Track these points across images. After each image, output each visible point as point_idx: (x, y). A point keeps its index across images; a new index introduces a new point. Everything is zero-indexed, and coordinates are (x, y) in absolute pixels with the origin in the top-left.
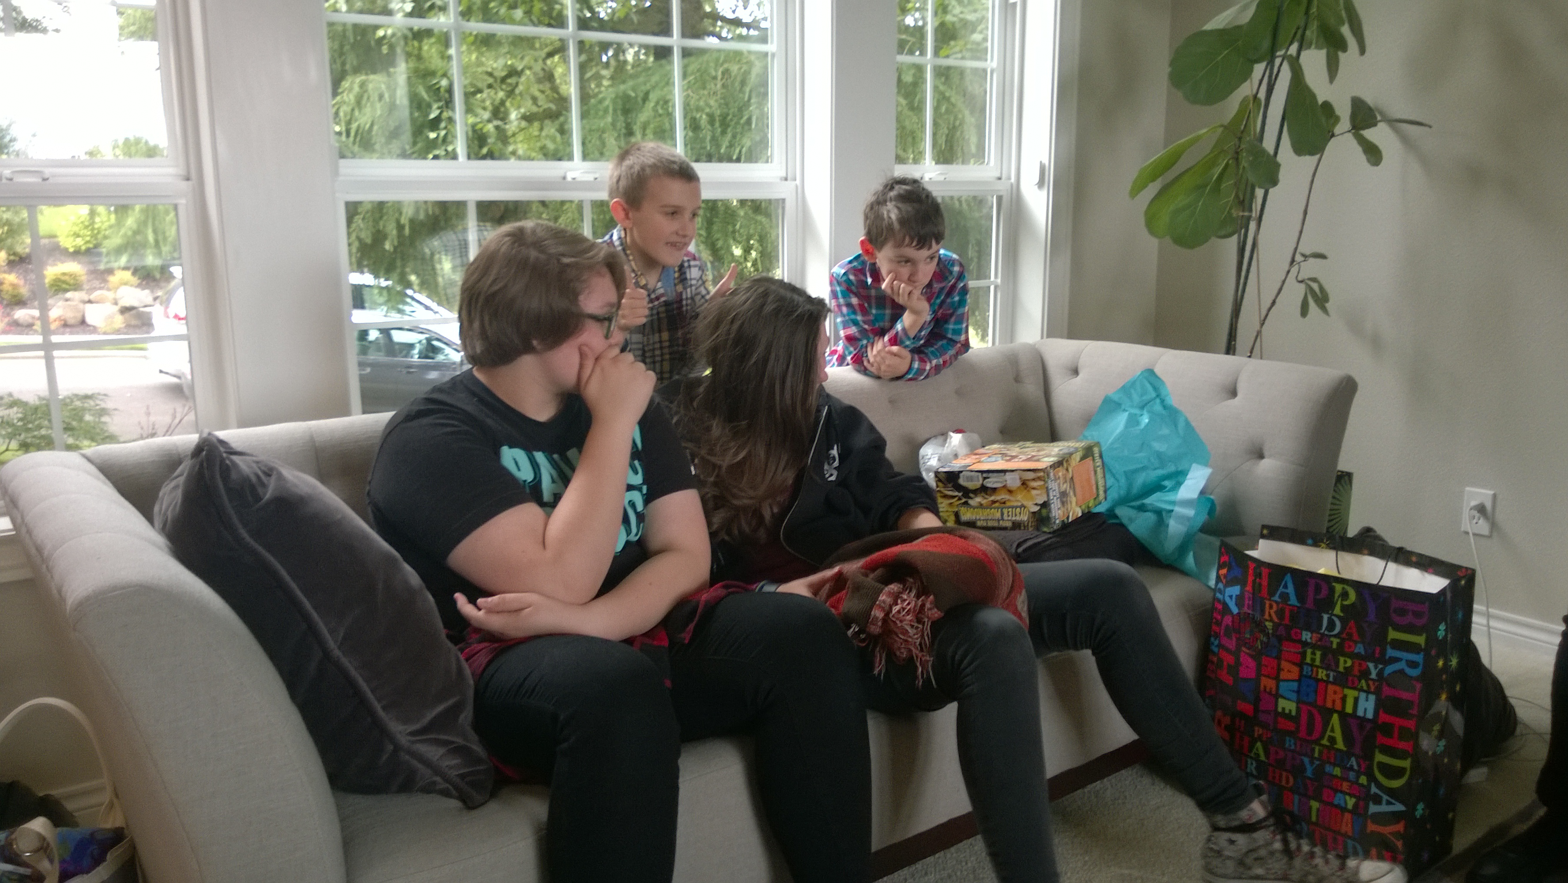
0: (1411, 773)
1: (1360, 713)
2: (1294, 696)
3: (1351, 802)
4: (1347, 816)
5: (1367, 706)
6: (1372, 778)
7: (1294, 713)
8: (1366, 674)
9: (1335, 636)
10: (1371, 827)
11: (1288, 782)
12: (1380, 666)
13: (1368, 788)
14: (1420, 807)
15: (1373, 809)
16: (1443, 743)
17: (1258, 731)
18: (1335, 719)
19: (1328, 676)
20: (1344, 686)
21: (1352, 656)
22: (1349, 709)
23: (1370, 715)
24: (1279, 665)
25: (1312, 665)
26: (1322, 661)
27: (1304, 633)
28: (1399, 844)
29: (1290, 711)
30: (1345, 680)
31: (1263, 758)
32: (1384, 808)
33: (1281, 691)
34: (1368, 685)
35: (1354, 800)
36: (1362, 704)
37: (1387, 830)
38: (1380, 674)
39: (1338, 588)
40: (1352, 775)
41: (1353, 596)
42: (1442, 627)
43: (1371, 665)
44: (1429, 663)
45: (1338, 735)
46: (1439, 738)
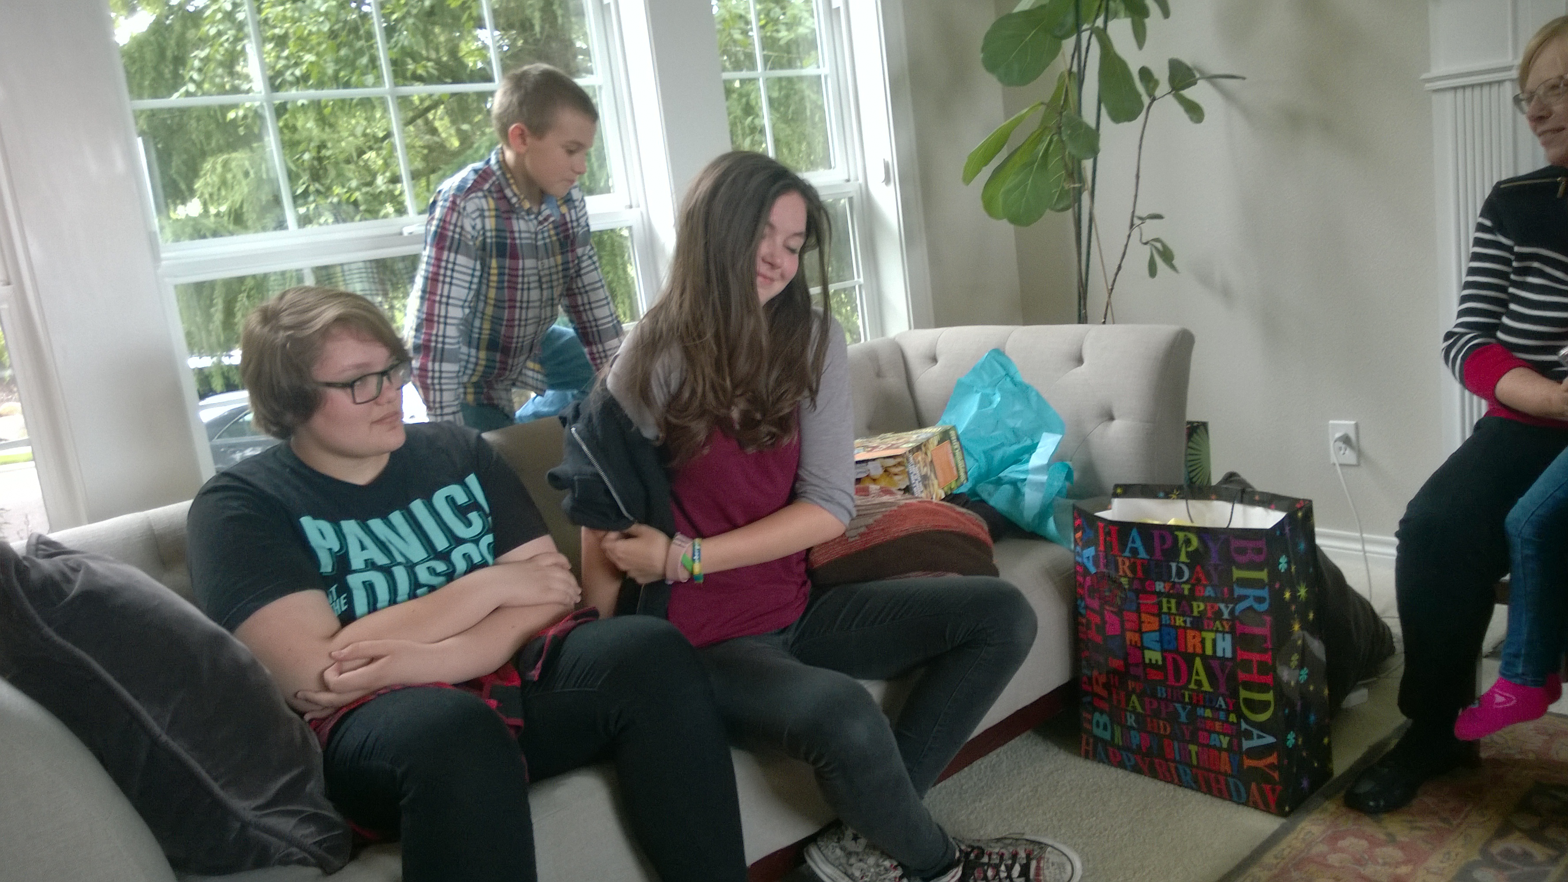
0: (1275, 705)
1: (1220, 653)
2: (1157, 646)
3: (1225, 741)
4: (1224, 755)
5: (1225, 646)
6: (1240, 716)
7: (1160, 663)
8: (1219, 614)
9: (1185, 583)
10: (1248, 763)
11: (1165, 730)
12: (1231, 606)
13: (1239, 723)
14: (1291, 737)
15: (1246, 744)
16: (1305, 671)
17: (1131, 684)
18: (1198, 662)
19: (1185, 622)
20: (1200, 630)
21: (1206, 599)
22: (1209, 651)
23: (1229, 654)
24: (1140, 617)
25: (1169, 614)
26: (1177, 609)
27: (1157, 583)
28: (1276, 775)
29: (1157, 661)
30: (1198, 624)
31: (1139, 709)
32: (1255, 743)
33: (1145, 644)
34: (1223, 626)
35: (1227, 739)
36: (1220, 645)
37: (1261, 764)
38: (1232, 613)
39: (1181, 535)
40: (1222, 715)
41: (1195, 542)
42: (1283, 560)
43: (1222, 606)
44: (1277, 596)
45: (1203, 677)
46: (1301, 666)
